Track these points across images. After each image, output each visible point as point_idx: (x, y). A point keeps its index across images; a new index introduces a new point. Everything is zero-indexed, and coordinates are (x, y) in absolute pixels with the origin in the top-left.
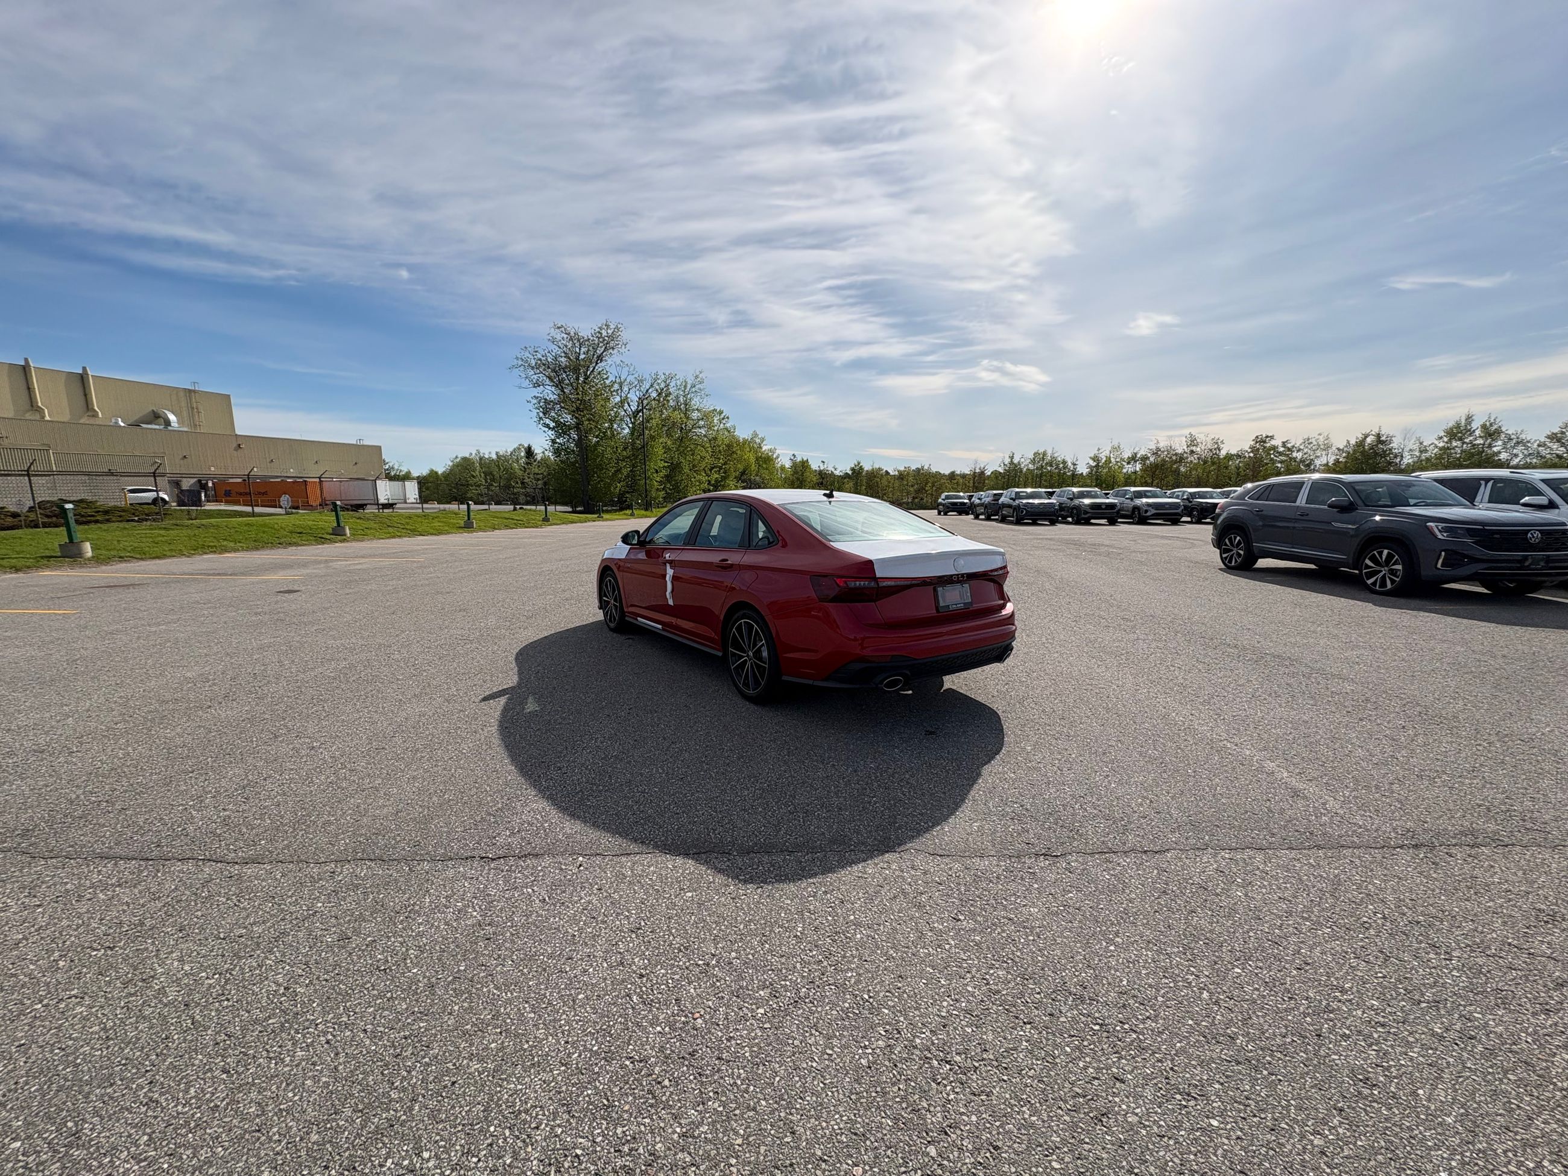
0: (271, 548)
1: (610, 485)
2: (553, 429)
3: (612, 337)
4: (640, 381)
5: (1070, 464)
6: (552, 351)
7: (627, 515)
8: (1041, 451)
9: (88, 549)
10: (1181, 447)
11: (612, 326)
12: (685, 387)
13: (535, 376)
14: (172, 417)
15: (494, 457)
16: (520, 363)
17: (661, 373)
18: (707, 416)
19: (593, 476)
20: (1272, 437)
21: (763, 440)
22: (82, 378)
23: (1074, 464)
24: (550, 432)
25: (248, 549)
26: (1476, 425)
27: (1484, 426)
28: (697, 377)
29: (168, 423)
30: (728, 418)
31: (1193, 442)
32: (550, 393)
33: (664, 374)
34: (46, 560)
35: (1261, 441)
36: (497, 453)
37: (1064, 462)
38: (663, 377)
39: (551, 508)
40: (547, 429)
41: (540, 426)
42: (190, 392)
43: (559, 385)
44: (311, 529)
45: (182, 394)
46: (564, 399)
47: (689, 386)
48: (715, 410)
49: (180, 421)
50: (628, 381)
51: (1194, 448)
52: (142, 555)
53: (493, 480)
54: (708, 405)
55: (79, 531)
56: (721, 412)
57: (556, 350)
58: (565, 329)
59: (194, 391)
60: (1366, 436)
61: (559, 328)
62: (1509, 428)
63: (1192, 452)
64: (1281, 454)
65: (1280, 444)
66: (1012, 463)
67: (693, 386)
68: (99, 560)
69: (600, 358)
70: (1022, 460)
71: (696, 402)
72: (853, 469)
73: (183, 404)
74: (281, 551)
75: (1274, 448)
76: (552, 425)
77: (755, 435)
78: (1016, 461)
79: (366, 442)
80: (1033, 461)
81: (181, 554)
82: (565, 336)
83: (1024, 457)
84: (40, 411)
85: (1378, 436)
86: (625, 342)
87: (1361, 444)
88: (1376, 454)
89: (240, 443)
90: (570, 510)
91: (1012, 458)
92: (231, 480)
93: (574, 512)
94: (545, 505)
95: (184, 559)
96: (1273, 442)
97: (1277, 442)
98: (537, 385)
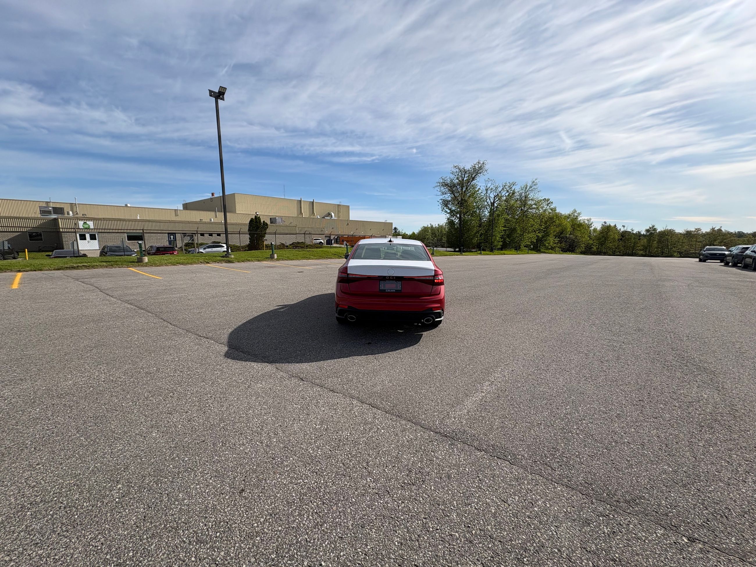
0: (323, 259)
1: (472, 239)
2: (449, 213)
3: (480, 168)
4: (497, 188)
6: (451, 177)
7: (478, 253)
9: (276, 256)
11: (481, 163)
12: (526, 188)
13: (444, 190)
14: (333, 214)
15: (437, 226)
16: (438, 184)
17: (507, 183)
18: (538, 203)
19: (465, 235)
21: (579, 214)
22: (313, 203)
24: (448, 215)
25: (316, 259)
28: (533, 182)
29: (332, 217)
30: (552, 203)
32: (448, 197)
33: (509, 183)
34: (266, 259)
36: (438, 225)
38: (509, 184)
39: (435, 249)
40: (446, 213)
41: (443, 212)
42: (339, 205)
43: (452, 192)
44: (340, 253)
45: (336, 206)
46: (455, 198)
47: (528, 188)
48: (545, 199)
49: (335, 216)
50: (491, 188)
52: (288, 259)
53: (436, 236)
54: (540, 196)
55: (275, 251)
56: (548, 200)
57: (452, 176)
58: (458, 167)
59: (340, 205)
61: (455, 167)
67: (531, 187)
68: (278, 260)
69: (473, 179)
71: (531, 196)
72: (647, 231)
73: (336, 210)
74: (324, 260)
76: (449, 211)
77: (575, 211)
79: (388, 222)
81: (298, 259)
82: (458, 170)
84: (302, 214)
86: (486, 169)
89: (349, 223)
90: (453, 250)
92: (345, 236)
93: (455, 251)
94: (433, 247)
95: (298, 261)
98: (443, 194)
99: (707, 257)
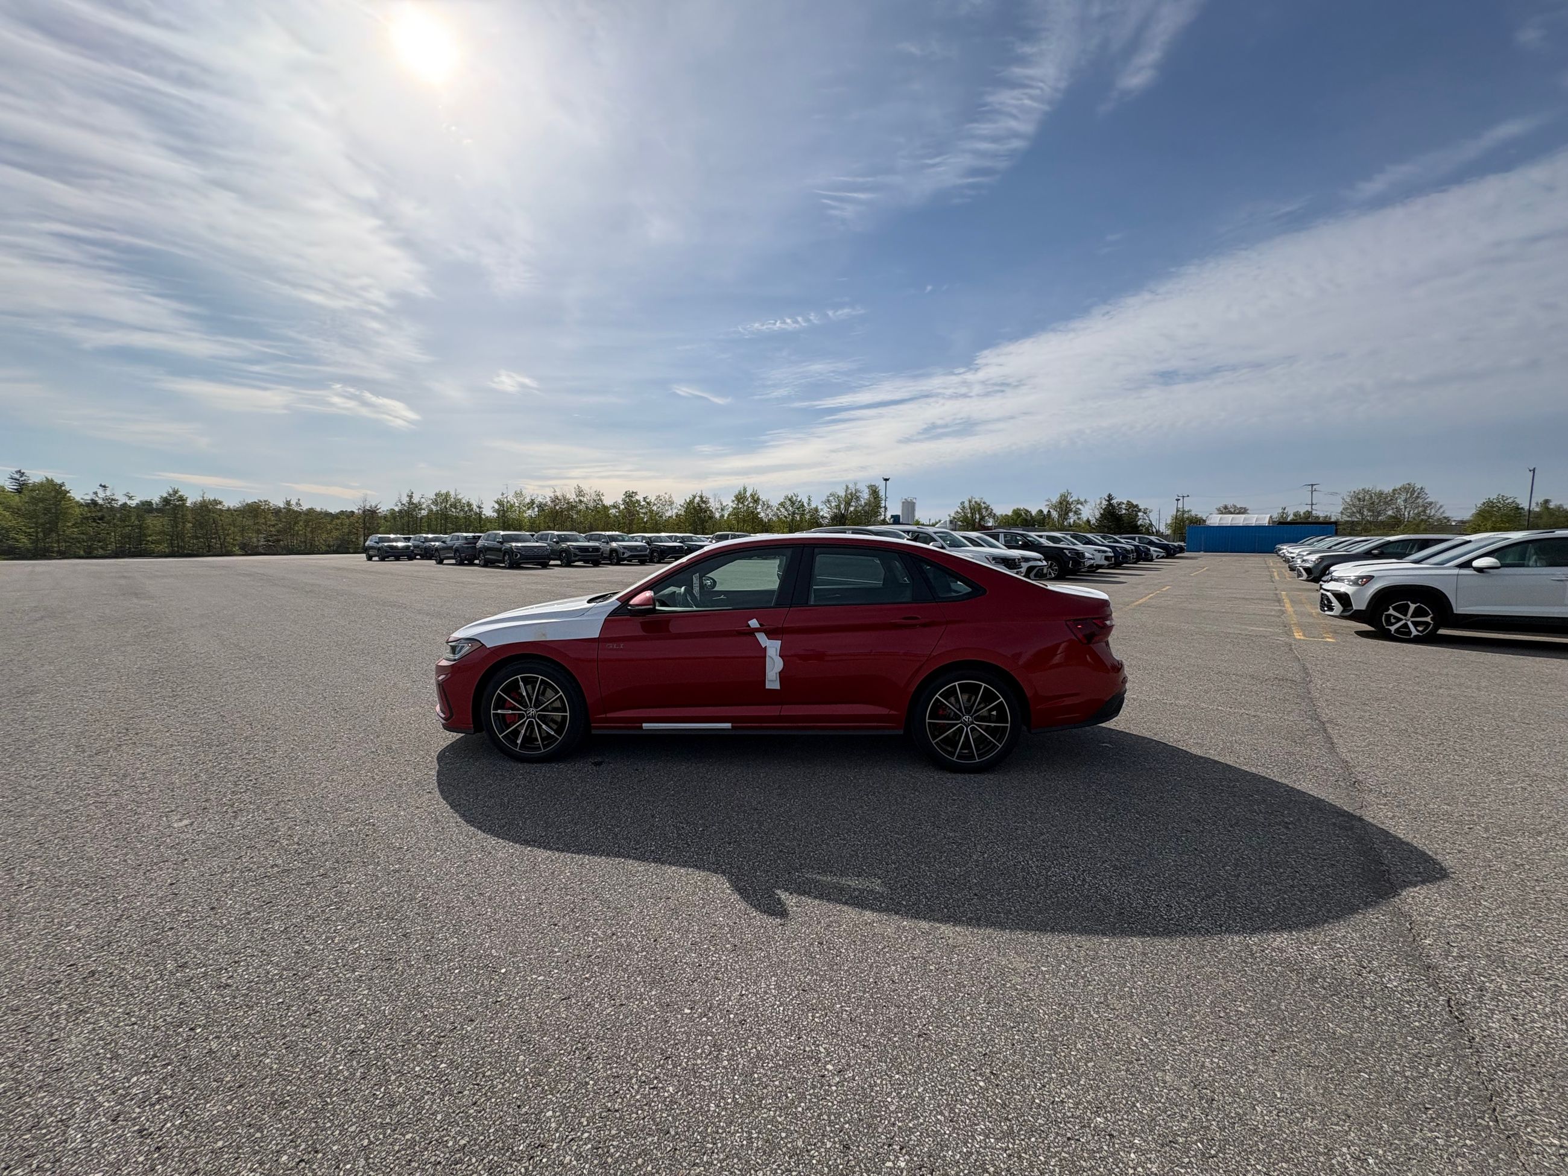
5: (475, 507)
8: (444, 491)
10: (572, 497)
20: (636, 493)
23: (480, 507)
26: (748, 494)
27: (751, 495)
31: (580, 493)
35: (630, 495)
37: (469, 505)
51: (582, 498)
60: (695, 497)
62: (763, 497)
63: (581, 501)
64: (642, 507)
65: (642, 500)
66: (410, 503)
70: (423, 500)
72: (165, 500)
75: (638, 501)
78: (415, 500)
80: (435, 502)
83: (425, 495)
85: (701, 497)
87: (692, 502)
88: (701, 509)
91: (411, 497)
96: (637, 497)
97: (640, 497)
99: (387, 552)
